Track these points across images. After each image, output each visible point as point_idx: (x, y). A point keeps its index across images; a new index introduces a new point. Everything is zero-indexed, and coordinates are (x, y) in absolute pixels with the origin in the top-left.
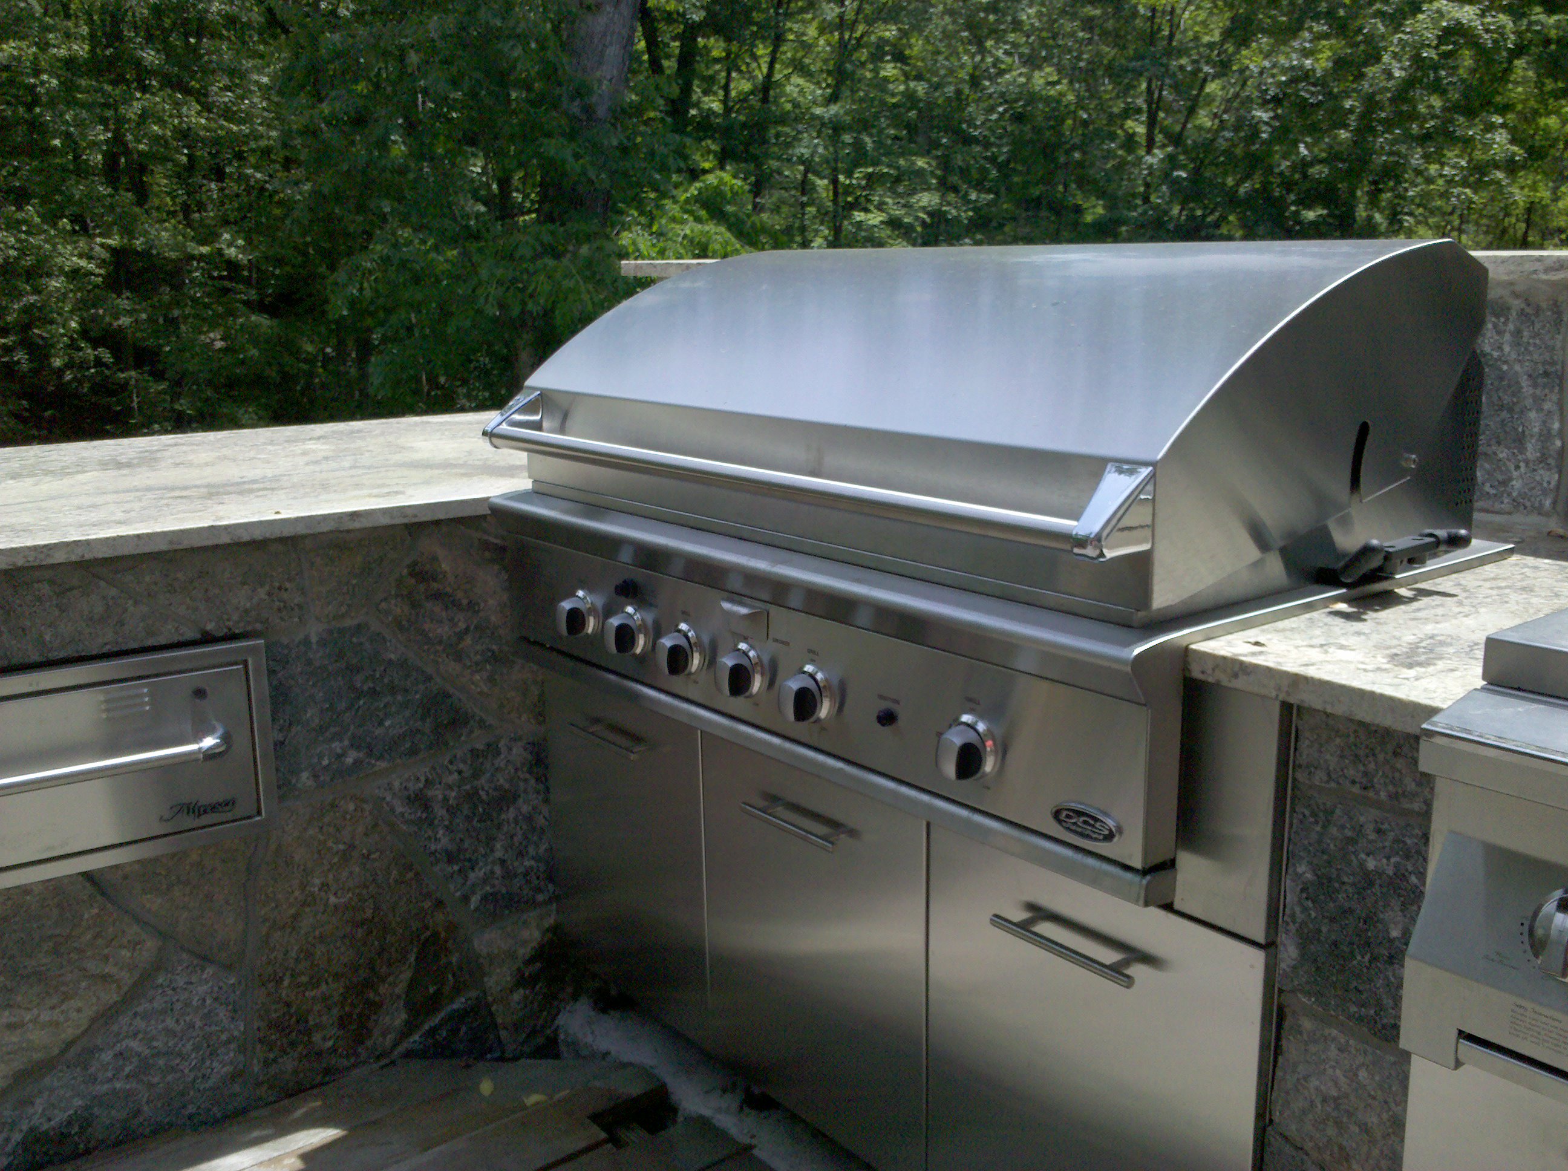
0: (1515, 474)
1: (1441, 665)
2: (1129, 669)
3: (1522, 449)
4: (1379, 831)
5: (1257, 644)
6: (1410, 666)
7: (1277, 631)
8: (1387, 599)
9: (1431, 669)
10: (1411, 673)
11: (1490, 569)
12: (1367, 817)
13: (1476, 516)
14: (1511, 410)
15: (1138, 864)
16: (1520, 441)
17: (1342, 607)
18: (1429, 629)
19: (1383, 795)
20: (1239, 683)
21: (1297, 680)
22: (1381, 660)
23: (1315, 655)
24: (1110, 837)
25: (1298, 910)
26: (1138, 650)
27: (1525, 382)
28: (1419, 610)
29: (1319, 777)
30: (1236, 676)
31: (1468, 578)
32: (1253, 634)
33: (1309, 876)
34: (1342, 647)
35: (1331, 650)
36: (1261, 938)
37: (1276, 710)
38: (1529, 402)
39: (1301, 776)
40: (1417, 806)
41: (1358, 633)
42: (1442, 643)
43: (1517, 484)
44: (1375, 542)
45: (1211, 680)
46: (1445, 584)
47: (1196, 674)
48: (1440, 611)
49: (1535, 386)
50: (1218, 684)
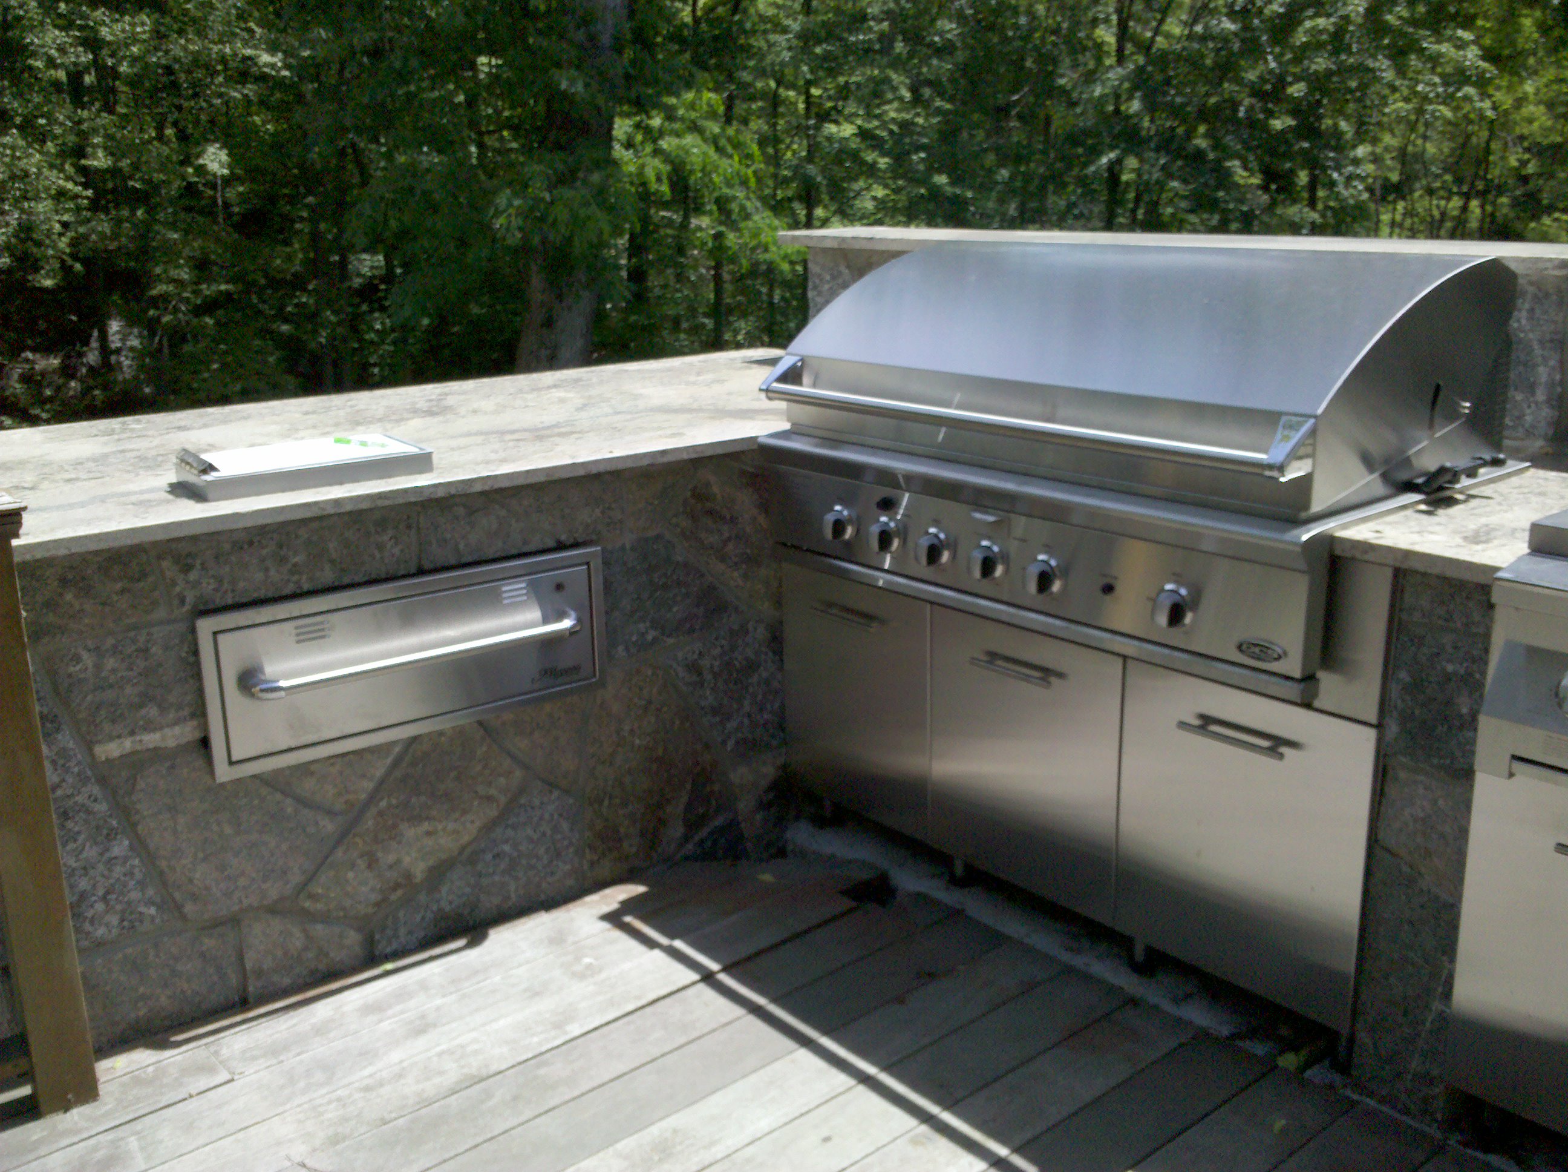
0: (1528, 411)
1: (1496, 542)
2: (1298, 549)
3: (1533, 394)
4: (1455, 648)
5: (1378, 532)
6: (1477, 543)
7: (1389, 523)
8: (1450, 502)
9: (1490, 545)
10: (1480, 547)
11: (1514, 480)
12: (1447, 640)
13: (1507, 442)
14: (1525, 365)
15: (1297, 674)
16: (1532, 388)
17: (1423, 507)
18: (1483, 520)
19: (1459, 625)
20: (1370, 557)
21: (1408, 554)
22: (1458, 540)
23: (1416, 538)
24: (1279, 658)
25: (1399, 702)
26: (1305, 538)
27: (1536, 346)
28: (1473, 509)
29: (1417, 616)
30: (1366, 552)
31: (1502, 486)
32: (1371, 525)
33: (1408, 679)
34: (1431, 533)
35: (1425, 534)
36: (1374, 721)
37: (1389, 573)
38: (1539, 360)
39: (1404, 616)
40: (1481, 630)
41: (1439, 524)
42: (1494, 529)
43: (1528, 418)
44: (1448, 464)
45: (1348, 555)
46: (1486, 490)
47: (1338, 552)
48: (1488, 509)
49: (1544, 348)
50: (1353, 559)
